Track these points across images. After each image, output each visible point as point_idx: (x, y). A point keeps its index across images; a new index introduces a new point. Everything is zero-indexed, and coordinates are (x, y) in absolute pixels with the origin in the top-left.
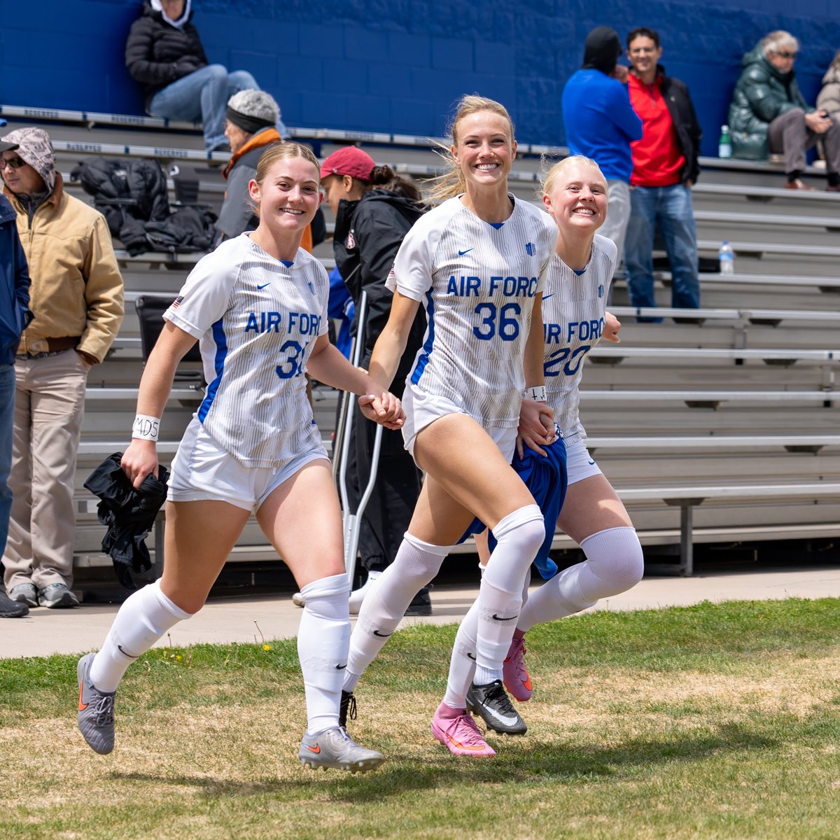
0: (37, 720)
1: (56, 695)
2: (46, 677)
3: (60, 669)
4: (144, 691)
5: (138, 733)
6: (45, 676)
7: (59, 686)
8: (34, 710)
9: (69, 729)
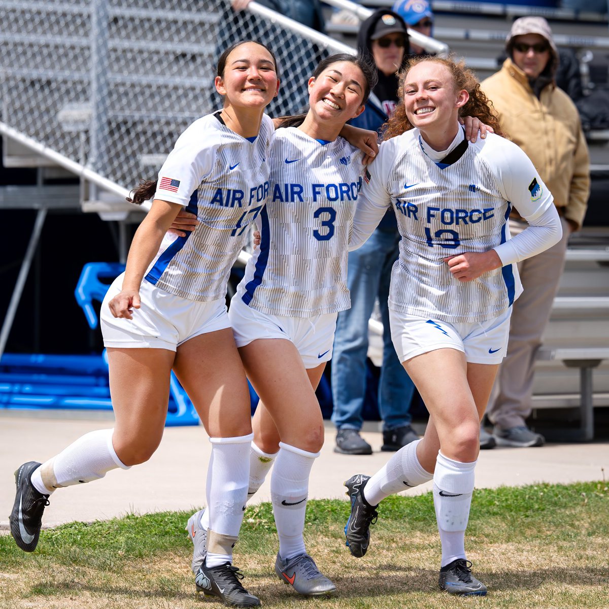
0: (490, 545)
1: (505, 523)
2: (495, 507)
3: (507, 500)
4: (583, 520)
5: (581, 557)
6: (494, 505)
7: (507, 515)
8: (487, 536)
9: (520, 553)
